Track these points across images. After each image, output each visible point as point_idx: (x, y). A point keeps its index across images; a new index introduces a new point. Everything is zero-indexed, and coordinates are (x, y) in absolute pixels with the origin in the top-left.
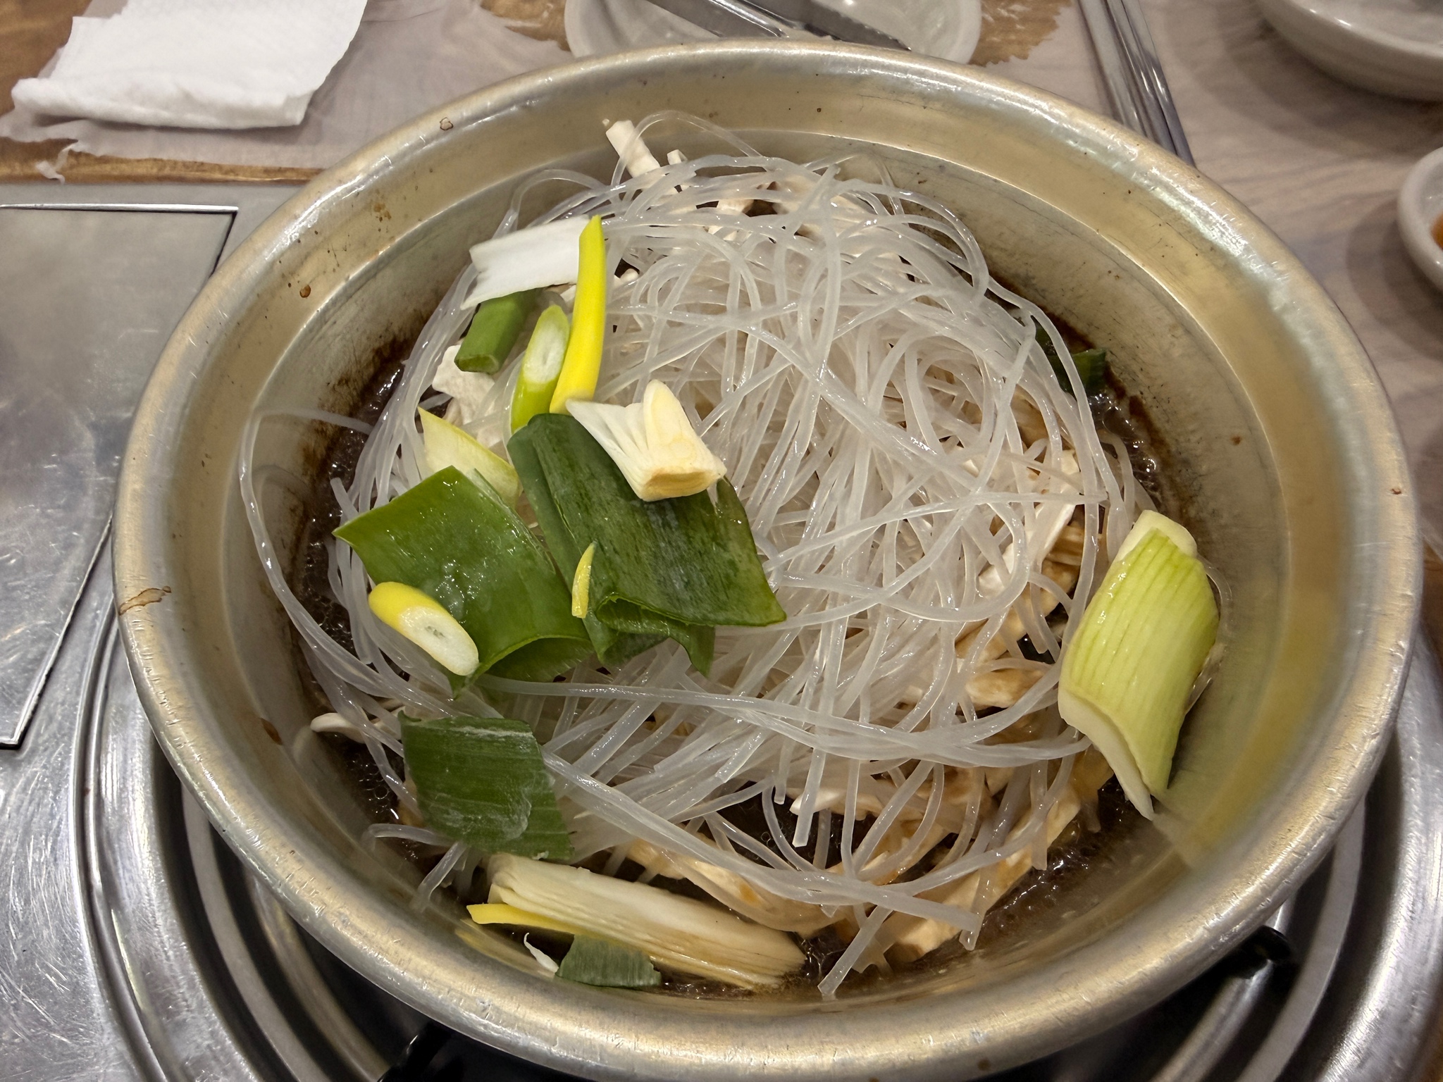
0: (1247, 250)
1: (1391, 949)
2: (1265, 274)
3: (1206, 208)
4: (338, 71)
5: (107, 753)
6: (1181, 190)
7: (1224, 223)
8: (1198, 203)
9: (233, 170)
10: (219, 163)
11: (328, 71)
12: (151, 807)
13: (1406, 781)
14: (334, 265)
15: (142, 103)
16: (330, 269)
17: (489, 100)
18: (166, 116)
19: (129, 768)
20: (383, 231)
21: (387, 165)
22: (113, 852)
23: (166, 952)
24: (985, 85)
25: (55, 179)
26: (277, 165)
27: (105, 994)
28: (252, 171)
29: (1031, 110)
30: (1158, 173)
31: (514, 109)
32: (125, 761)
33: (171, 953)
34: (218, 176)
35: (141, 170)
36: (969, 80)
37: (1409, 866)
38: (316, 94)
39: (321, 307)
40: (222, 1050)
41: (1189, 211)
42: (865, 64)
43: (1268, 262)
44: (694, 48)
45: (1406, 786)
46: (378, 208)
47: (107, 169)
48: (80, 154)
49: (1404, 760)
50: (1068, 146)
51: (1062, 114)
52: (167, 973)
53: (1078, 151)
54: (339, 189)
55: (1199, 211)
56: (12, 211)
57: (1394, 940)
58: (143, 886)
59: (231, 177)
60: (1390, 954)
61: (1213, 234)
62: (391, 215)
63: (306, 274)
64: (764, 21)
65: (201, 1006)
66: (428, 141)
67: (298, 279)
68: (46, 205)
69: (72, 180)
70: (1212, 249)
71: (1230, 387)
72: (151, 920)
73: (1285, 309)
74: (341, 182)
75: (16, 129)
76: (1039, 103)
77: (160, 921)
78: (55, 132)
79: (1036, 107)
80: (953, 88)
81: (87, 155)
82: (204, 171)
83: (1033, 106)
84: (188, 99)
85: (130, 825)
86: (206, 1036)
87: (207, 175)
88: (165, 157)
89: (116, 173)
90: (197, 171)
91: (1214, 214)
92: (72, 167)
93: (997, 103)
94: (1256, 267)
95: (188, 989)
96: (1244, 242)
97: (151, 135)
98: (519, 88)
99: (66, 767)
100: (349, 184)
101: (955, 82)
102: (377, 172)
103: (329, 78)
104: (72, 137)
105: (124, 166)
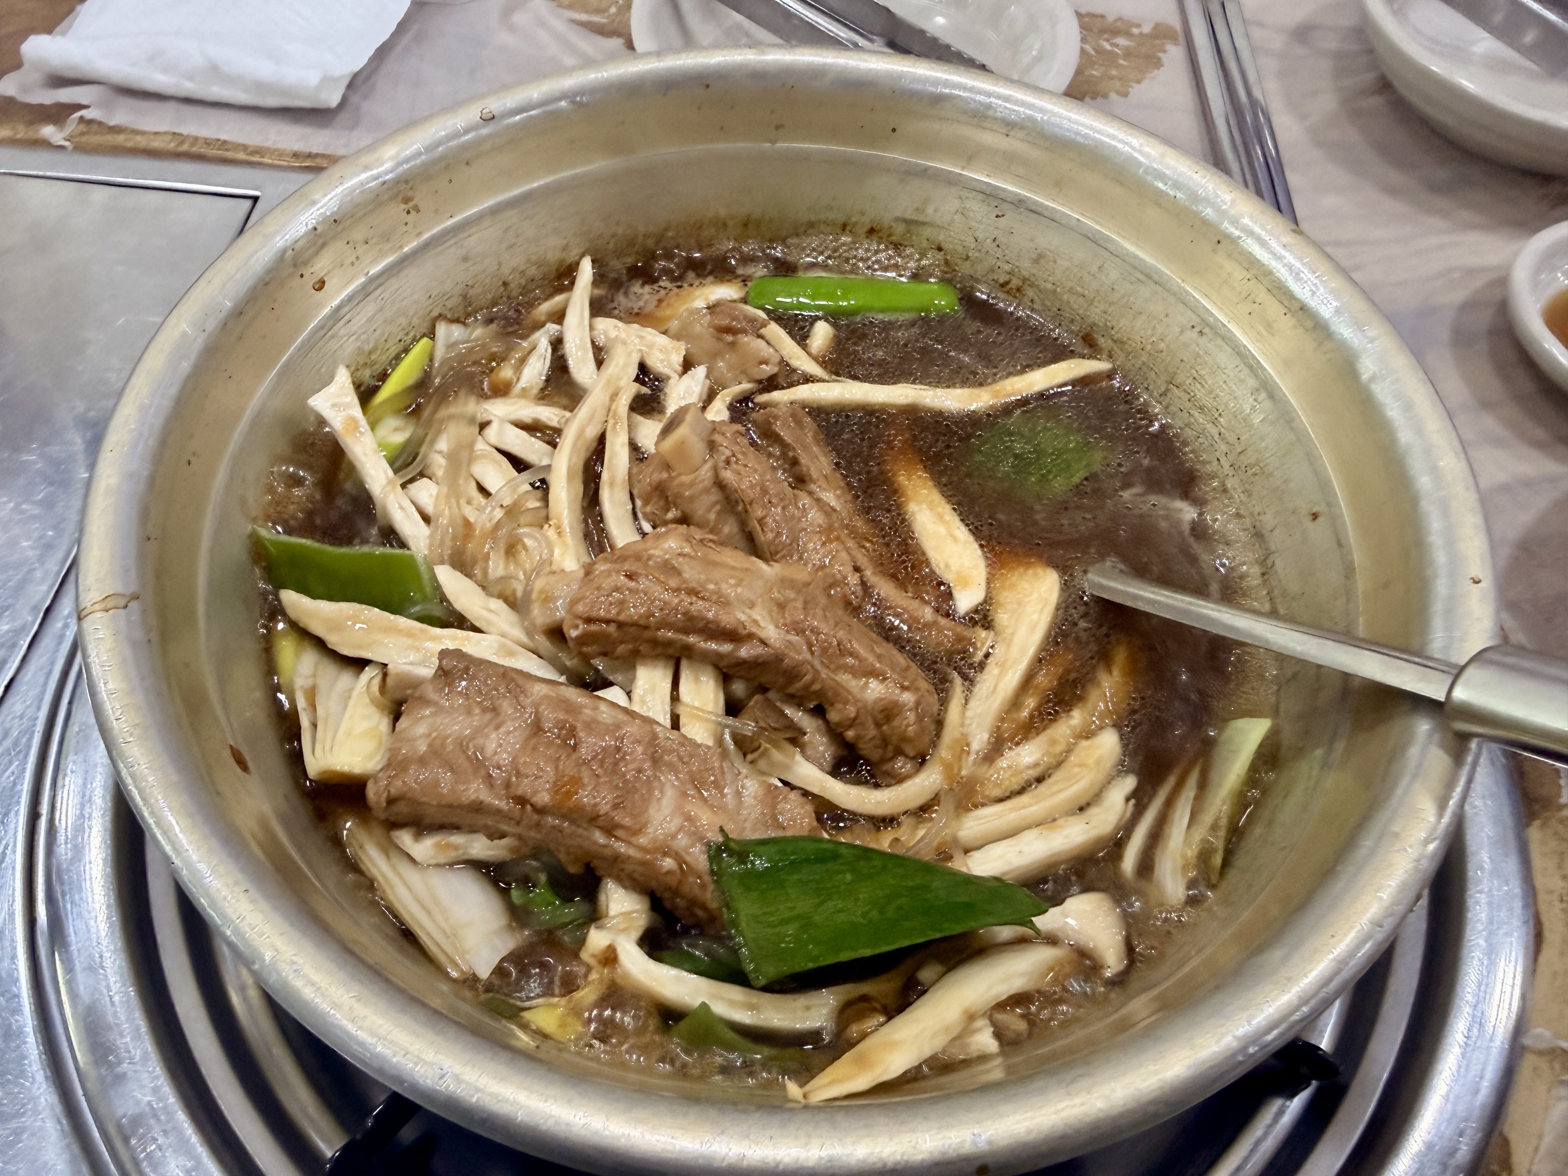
0: (1338, 312)
1: (1443, 1076)
2: (1355, 340)
3: (1298, 265)
4: (382, 52)
5: (65, 775)
6: (1273, 243)
7: (1315, 281)
8: (1289, 258)
9: (258, 151)
10: (245, 142)
11: (371, 52)
12: (108, 837)
13: (1471, 897)
14: (353, 258)
15: (165, 70)
16: (348, 261)
17: (536, 92)
18: (190, 88)
19: (87, 794)
20: (410, 225)
21: (419, 154)
22: (62, 884)
23: (111, 997)
24: (1074, 116)
25: (62, 147)
26: (307, 150)
27: (40, 1041)
28: (280, 154)
29: (1120, 146)
30: (1250, 223)
31: (563, 103)
32: (85, 785)
33: (116, 998)
34: (242, 156)
35: (157, 144)
36: (1056, 109)
37: (1469, 990)
38: (356, 75)
39: (336, 302)
40: (165, 1108)
41: (1280, 266)
42: (946, 84)
43: (1358, 325)
44: (763, 53)
45: (1470, 902)
46: (407, 200)
47: (120, 139)
48: (90, 122)
49: (1470, 874)
50: (1158, 188)
51: (1153, 153)
52: (110, 1019)
53: (1168, 194)
54: (363, 176)
55: (1290, 267)
56: (14, 178)
57: (1446, 1068)
58: (92, 922)
59: (256, 159)
60: (1441, 1082)
61: (1302, 292)
62: (420, 207)
63: (320, 266)
64: (843, 33)
65: (145, 1057)
66: (466, 131)
67: (312, 270)
68: (49, 174)
69: (80, 149)
70: (1301, 309)
71: (1312, 458)
72: (98, 960)
73: (1373, 378)
74: (366, 168)
75: (25, 89)
76: (1129, 139)
77: (108, 963)
78: (66, 95)
79: (1126, 143)
80: (1038, 116)
81: (100, 123)
82: (227, 150)
83: (1120, 141)
84: (214, 70)
85: (84, 855)
86: (147, 1091)
87: (230, 155)
88: (185, 132)
89: (129, 144)
90: (219, 149)
91: (1306, 271)
92: (82, 134)
93: (1085, 136)
94: (1345, 331)
95: (132, 1039)
96: (1335, 304)
97: (171, 106)
98: (569, 82)
99: (18, 788)
100: (375, 172)
101: (1042, 110)
102: (407, 161)
103: (372, 60)
104: (85, 102)
105: (139, 138)
